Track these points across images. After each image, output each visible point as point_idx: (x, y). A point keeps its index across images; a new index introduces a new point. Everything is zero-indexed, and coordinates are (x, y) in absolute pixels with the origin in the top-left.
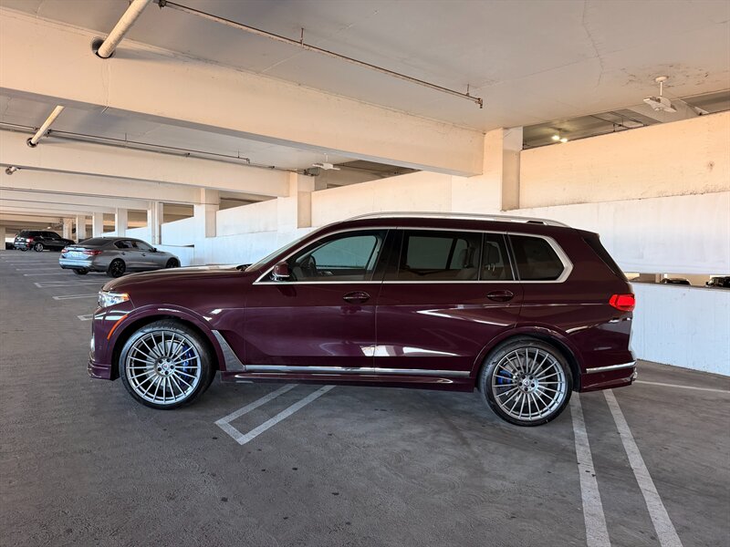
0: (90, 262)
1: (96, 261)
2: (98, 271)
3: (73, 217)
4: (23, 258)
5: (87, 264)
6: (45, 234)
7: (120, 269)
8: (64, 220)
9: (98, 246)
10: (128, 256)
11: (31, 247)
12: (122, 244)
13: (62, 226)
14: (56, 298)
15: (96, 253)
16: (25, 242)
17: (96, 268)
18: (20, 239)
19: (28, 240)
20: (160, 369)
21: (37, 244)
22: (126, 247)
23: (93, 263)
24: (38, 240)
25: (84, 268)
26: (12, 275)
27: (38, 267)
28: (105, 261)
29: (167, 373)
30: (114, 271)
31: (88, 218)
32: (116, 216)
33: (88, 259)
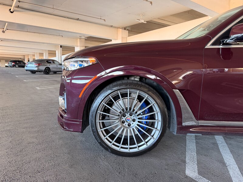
0: (37, 68)
1: (39, 68)
2: (40, 72)
3: (28, 55)
4: (11, 69)
5: (36, 69)
6: (19, 61)
7: (48, 71)
8: (25, 57)
9: (40, 62)
10: (51, 66)
11: (14, 66)
12: (48, 61)
13: (24, 59)
14: (25, 81)
15: (39, 65)
16: (12, 64)
17: (40, 71)
18: (10, 63)
19: (13, 64)
20: (123, 122)
21: (16, 65)
22: (50, 63)
23: (38, 69)
24: (16, 64)
25: (35, 71)
26: (7, 73)
27: (17, 71)
28: (43, 68)
29: (129, 125)
30: (46, 72)
31: (34, 55)
32: (44, 54)
33: (36, 67)
